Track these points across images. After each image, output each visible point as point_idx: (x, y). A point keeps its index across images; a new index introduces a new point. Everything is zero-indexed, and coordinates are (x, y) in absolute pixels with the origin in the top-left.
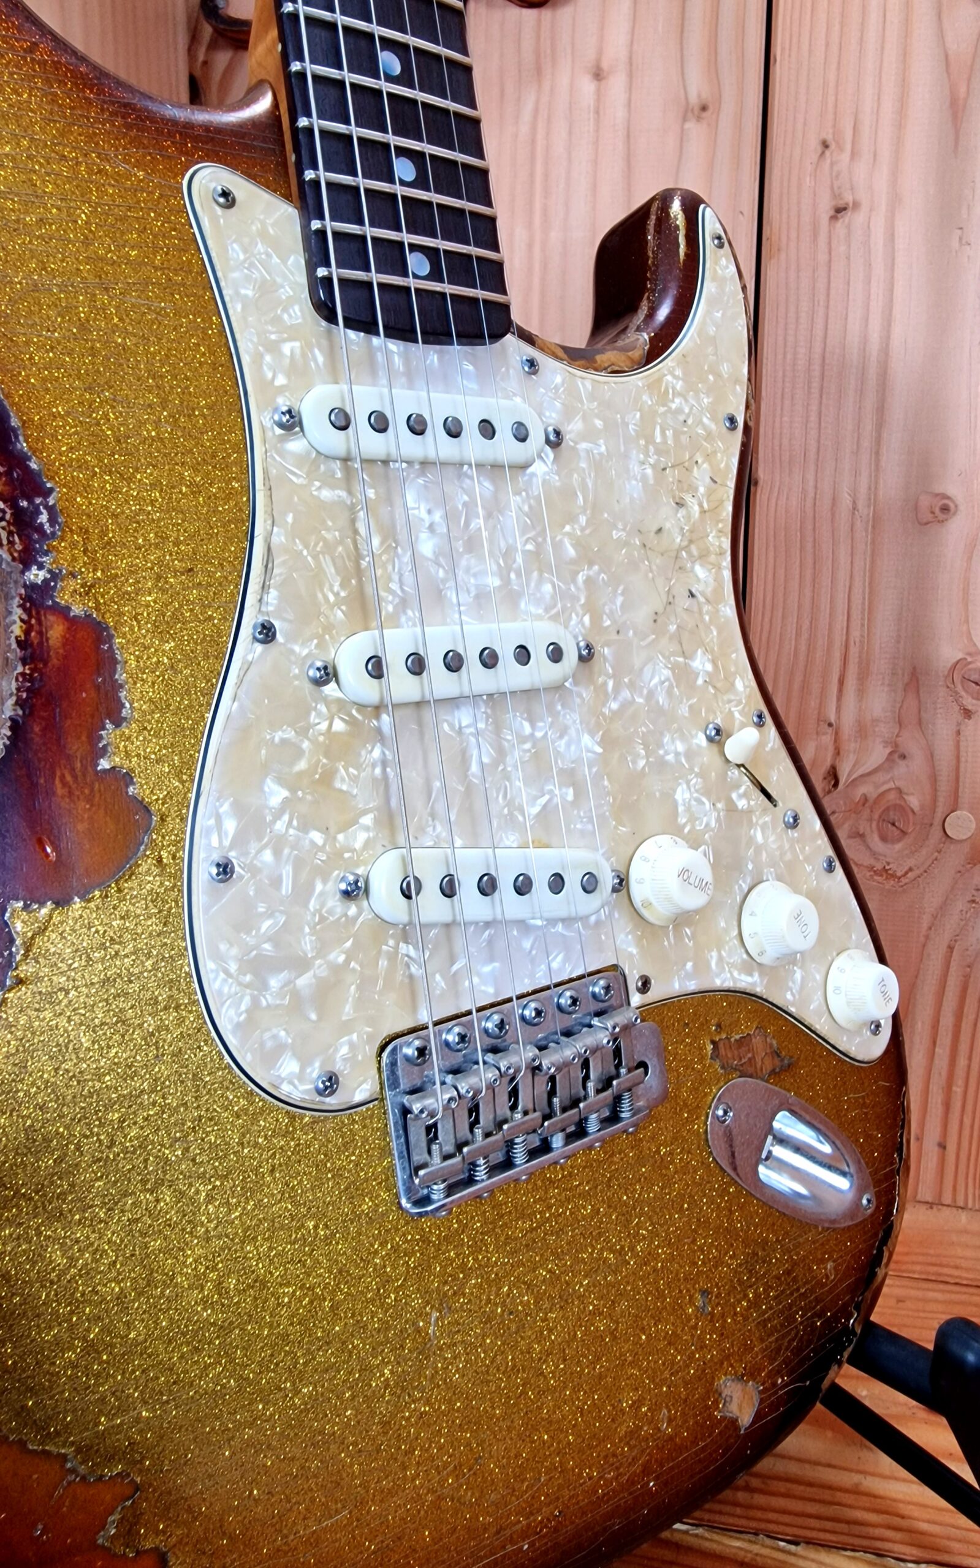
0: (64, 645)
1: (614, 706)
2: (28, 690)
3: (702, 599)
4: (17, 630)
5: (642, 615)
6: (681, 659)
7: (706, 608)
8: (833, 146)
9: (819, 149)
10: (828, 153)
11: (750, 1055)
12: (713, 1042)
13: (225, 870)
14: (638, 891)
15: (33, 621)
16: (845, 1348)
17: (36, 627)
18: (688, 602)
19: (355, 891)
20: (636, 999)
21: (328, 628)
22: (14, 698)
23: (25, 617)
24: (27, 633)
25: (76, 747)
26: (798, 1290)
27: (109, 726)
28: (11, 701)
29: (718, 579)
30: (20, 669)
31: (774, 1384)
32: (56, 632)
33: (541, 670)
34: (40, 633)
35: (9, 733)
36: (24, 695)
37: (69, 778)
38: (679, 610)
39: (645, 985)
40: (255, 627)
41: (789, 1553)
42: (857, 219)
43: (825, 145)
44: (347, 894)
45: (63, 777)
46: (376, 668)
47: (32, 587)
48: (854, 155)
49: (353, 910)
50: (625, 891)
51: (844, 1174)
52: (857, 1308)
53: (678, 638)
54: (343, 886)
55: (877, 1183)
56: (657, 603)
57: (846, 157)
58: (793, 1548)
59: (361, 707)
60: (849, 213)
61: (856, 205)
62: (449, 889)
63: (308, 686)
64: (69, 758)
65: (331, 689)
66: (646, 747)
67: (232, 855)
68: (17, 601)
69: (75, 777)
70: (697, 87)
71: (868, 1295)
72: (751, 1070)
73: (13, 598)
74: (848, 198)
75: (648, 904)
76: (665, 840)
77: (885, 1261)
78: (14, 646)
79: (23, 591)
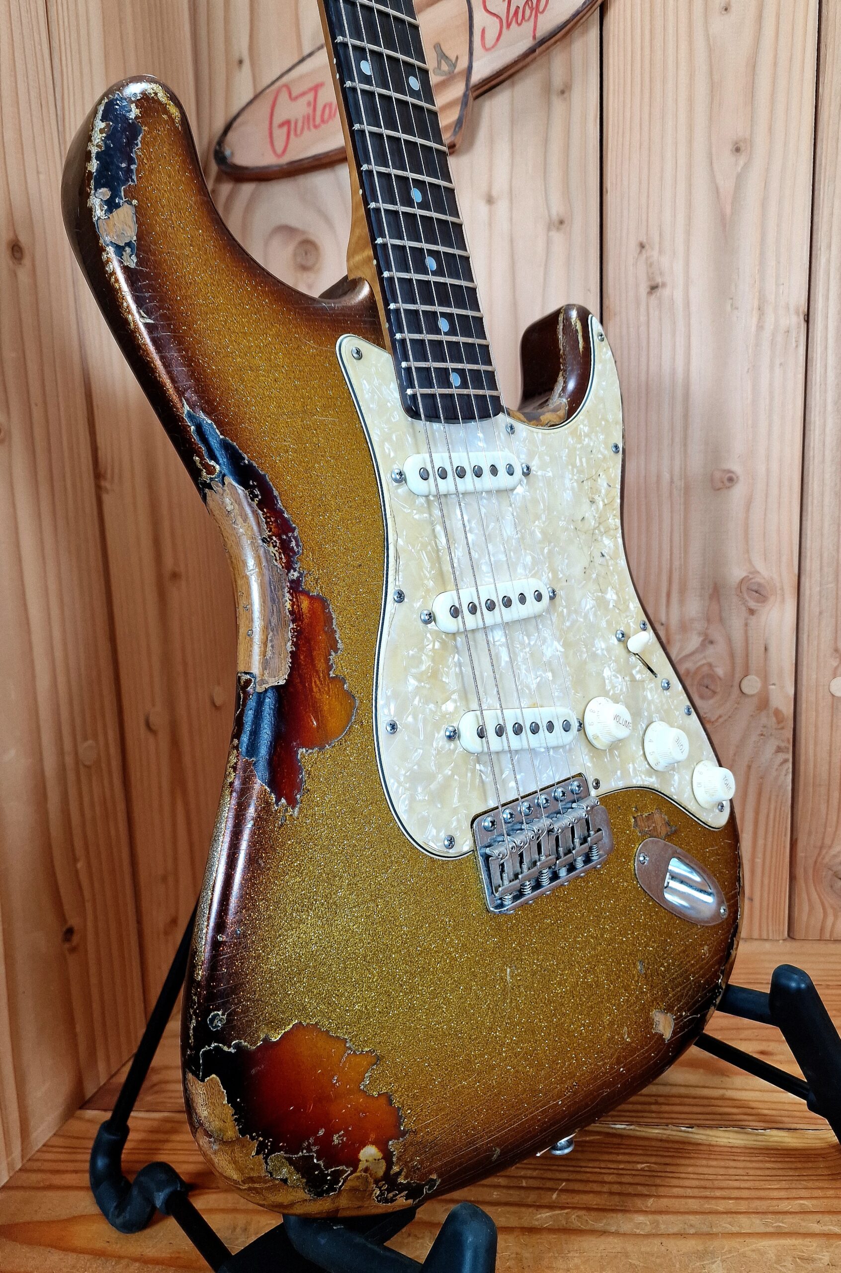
0: (309, 611)
1: (568, 624)
2: (296, 637)
3: (608, 558)
4: (288, 605)
5: (577, 570)
6: (600, 594)
7: (610, 562)
8: (647, 247)
9: (638, 249)
10: (644, 251)
11: (654, 825)
12: (634, 818)
13: (393, 726)
14: (590, 730)
15: (294, 600)
16: (717, 997)
17: (296, 603)
18: (602, 559)
19: (453, 736)
20: (593, 792)
21: (428, 591)
22: (291, 641)
23: (291, 598)
24: (292, 606)
25: (321, 665)
26: (689, 962)
27: (333, 653)
28: (290, 643)
29: (616, 546)
30: (291, 626)
31: (681, 1015)
32: (305, 604)
33: (532, 607)
34: (298, 606)
35: (290, 661)
36: (295, 640)
37: (318, 682)
38: (596, 565)
39: (597, 784)
40: (395, 594)
41: (688, 1132)
42: (665, 292)
43: (642, 246)
44: (450, 737)
45: (315, 682)
46: (455, 612)
47: (292, 582)
48: (661, 252)
49: (452, 746)
50: (582, 731)
51: (709, 894)
52: (722, 972)
53: (597, 581)
54: (448, 734)
55: (728, 900)
56: (584, 562)
57: (655, 253)
58: (690, 1130)
59: (447, 634)
60: (660, 290)
61: (664, 285)
62: (500, 732)
63: (421, 625)
64: (317, 672)
65: (432, 626)
66: (586, 646)
67: (395, 719)
68: (286, 589)
69: (320, 681)
70: (557, 208)
71: (728, 966)
72: (655, 834)
73: (284, 588)
74: (659, 280)
75: (596, 737)
76: (601, 699)
77: (735, 946)
78: (288, 614)
79: (288, 584)
